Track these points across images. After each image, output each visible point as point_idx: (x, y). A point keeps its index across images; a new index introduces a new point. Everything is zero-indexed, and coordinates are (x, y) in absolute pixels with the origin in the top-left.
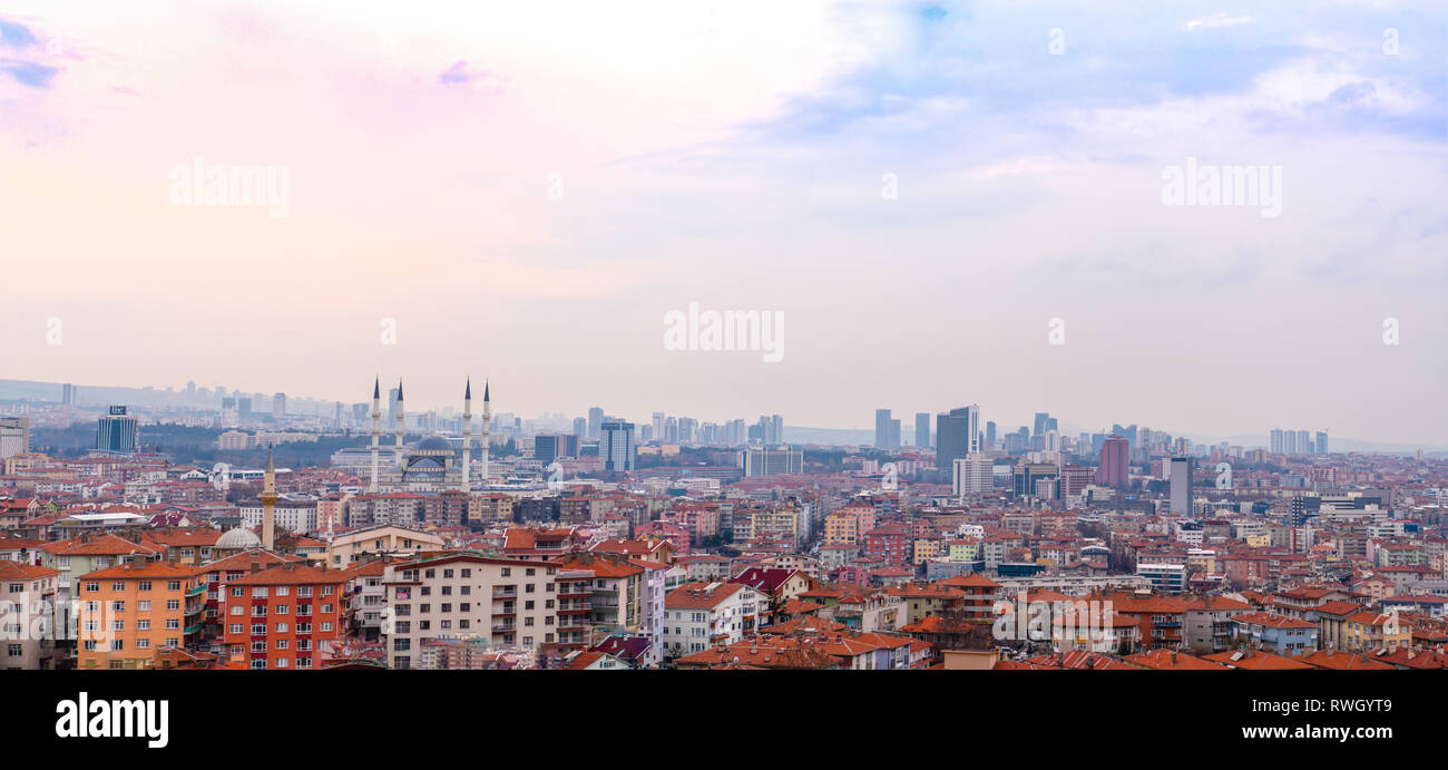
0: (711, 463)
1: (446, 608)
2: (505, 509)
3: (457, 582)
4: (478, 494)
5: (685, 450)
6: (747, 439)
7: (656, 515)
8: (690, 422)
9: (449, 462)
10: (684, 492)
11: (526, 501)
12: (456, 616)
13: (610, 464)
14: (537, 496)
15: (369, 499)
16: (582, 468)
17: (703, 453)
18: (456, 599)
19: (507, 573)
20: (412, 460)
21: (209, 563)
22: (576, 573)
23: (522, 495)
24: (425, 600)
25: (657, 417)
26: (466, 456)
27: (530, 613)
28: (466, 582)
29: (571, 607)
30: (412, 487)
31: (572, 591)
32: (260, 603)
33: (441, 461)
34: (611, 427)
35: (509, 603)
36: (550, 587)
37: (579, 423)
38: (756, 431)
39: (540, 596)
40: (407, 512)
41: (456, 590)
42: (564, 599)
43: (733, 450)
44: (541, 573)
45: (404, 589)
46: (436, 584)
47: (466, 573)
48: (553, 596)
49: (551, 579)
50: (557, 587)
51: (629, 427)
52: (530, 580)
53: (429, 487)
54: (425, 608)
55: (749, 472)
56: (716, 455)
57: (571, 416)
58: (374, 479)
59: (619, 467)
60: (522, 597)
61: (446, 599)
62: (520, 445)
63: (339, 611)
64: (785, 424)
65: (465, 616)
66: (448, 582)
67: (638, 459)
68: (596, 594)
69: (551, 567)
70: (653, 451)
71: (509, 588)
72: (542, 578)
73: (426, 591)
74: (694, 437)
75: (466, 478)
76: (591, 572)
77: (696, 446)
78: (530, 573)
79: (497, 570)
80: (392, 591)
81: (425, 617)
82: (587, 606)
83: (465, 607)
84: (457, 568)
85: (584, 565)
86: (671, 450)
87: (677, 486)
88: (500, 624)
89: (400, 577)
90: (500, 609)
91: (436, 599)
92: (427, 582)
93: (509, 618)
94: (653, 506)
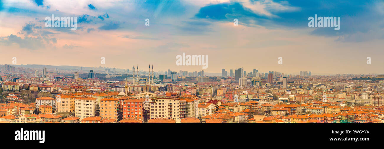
0: (191, 80)
1: (160, 107)
2: (157, 89)
3: (162, 102)
4: (152, 86)
5: (186, 77)
6: (197, 75)
7: (185, 90)
8: (186, 72)
9: (146, 80)
10: (188, 85)
11: (161, 87)
12: (162, 108)
13: (173, 80)
14: (163, 86)
15: (133, 87)
16: (168, 81)
17: (190, 78)
18: (162, 105)
19: (170, 101)
20: (140, 80)
21: (119, 98)
22: (182, 101)
23: (160, 86)
24: (156, 105)
25: (180, 71)
26: (150, 79)
27: (175, 108)
28: (163, 102)
29: (182, 107)
30: (140, 85)
31: (182, 104)
32: (129, 106)
33: (145, 80)
34: (173, 73)
35: (171, 106)
36: (178, 103)
37: (166, 72)
38: (199, 73)
39: (176, 105)
40: (140, 89)
41: (162, 104)
42: (181, 106)
43: (195, 77)
44: (176, 101)
45: (152, 103)
46: (158, 102)
47: (163, 101)
48: (179, 105)
49: (178, 102)
50: (179, 103)
51: (176, 73)
52: (174, 102)
53: (143, 85)
54: (156, 107)
55: (199, 82)
56: (192, 78)
57: (164, 71)
58: (134, 83)
59: (175, 81)
60: (173, 105)
61: (160, 105)
62: (156, 77)
63: (142, 107)
64: (205, 72)
65: (163, 108)
66: (160, 102)
67: (178, 79)
68: (186, 105)
69: (178, 100)
70: (180, 77)
71: (171, 104)
72: (176, 102)
73: (156, 104)
74: (187, 75)
75: (150, 83)
76: (185, 101)
77: (188, 77)
78: (174, 101)
79: (169, 100)
80: (150, 104)
81: (156, 108)
82: (185, 107)
83: (163, 107)
84: (162, 100)
85: (183, 99)
86: (184, 77)
87: (186, 84)
88: (169, 110)
89: (152, 101)
90: (169, 107)
91: (158, 105)
92: (156, 102)
93: (171, 109)
94: (184, 88)
